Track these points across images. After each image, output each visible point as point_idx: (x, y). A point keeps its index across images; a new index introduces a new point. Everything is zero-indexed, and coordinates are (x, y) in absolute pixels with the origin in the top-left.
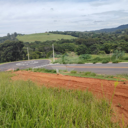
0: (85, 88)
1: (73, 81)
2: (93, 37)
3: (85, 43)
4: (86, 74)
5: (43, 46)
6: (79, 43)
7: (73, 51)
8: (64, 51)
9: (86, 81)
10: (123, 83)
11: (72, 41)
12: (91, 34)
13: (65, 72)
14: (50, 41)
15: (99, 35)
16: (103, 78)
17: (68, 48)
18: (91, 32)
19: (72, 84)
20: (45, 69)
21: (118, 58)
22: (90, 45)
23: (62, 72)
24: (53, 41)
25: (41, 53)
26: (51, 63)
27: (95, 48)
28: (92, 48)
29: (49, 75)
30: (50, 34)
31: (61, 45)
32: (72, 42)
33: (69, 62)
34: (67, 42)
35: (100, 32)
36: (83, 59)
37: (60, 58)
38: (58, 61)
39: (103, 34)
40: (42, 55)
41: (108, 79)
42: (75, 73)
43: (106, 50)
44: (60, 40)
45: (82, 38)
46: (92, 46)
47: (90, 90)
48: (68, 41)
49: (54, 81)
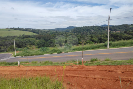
0: (44, 74)
1: (34, 70)
2: (50, 34)
3: (44, 38)
4: (45, 63)
5: (4, 41)
6: (39, 38)
7: (34, 45)
8: (26, 45)
9: (45, 69)
10: (71, 66)
11: (33, 36)
12: (48, 31)
13: (27, 63)
14: (11, 37)
15: (54, 33)
16: (58, 65)
17: (29, 43)
18: (48, 30)
19: (32, 73)
20: (5, 62)
21: (68, 49)
22: (48, 40)
23: (23, 64)
24: (14, 36)
25: (1, 47)
26: (12, 56)
27: (52, 42)
28: (50, 42)
29: (9, 67)
30: (11, 30)
31: (22, 40)
32: (33, 38)
33: (30, 54)
34: (28, 38)
35: (55, 31)
36: (43, 51)
37: (22, 52)
38: (20, 54)
39: (57, 32)
40: (3, 49)
41: (62, 65)
42: (36, 63)
43: (60, 44)
44: (22, 35)
45: (41, 34)
46: (49, 41)
47: (47, 75)
48: (30, 36)
49: (15, 73)
